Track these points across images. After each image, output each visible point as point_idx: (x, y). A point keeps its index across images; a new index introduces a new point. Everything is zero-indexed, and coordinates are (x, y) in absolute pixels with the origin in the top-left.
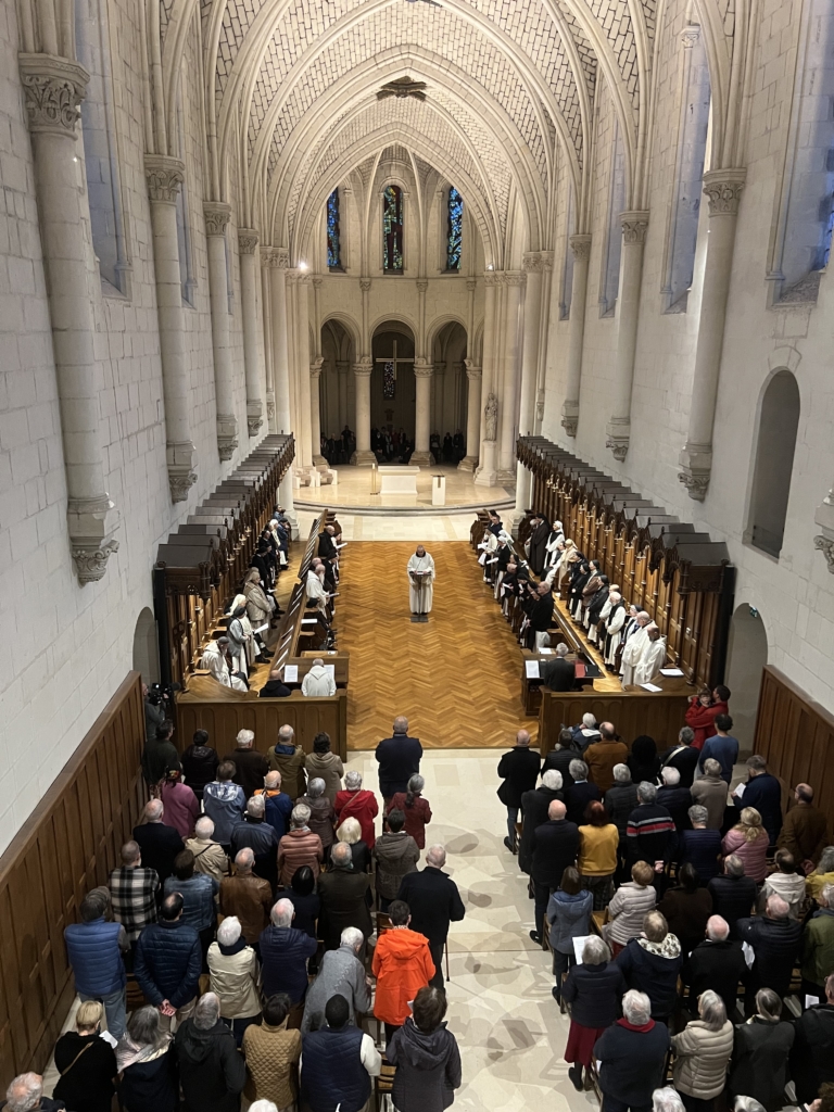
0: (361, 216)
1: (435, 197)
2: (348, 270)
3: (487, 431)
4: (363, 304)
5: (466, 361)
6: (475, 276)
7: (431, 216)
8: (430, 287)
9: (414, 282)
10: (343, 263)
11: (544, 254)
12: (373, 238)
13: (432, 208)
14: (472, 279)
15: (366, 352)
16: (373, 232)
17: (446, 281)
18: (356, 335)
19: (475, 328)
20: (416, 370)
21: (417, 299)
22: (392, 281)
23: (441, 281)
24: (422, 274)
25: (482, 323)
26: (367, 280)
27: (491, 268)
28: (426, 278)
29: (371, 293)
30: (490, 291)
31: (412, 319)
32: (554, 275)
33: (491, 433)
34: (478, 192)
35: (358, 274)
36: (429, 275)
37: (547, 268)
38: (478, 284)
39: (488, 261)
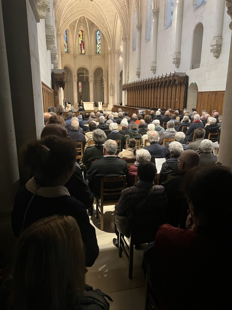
0: (73, 38)
1: (93, 34)
2: (70, 53)
3: (110, 93)
4: (74, 62)
5: (103, 77)
6: (105, 54)
7: (92, 39)
8: (92, 58)
9: (88, 57)
10: (68, 51)
11: (127, 37)
12: (76, 44)
13: (92, 37)
14: (104, 55)
15: (76, 75)
16: (76, 43)
17: (97, 56)
18: (73, 71)
19: (105, 68)
20: (89, 81)
21: (89, 61)
22: (82, 56)
23: (95, 56)
24: (90, 54)
25: (108, 66)
26: (75, 56)
27: (110, 50)
28: (91, 55)
29: (77, 59)
30: (110, 56)
31: (88, 67)
32: (130, 42)
33: (112, 94)
34: (106, 29)
35: (73, 54)
36: (92, 55)
37: (128, 40)
38: (105, 56)
39: (109, 48)
